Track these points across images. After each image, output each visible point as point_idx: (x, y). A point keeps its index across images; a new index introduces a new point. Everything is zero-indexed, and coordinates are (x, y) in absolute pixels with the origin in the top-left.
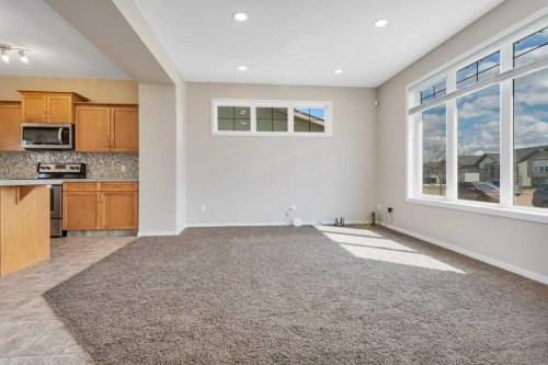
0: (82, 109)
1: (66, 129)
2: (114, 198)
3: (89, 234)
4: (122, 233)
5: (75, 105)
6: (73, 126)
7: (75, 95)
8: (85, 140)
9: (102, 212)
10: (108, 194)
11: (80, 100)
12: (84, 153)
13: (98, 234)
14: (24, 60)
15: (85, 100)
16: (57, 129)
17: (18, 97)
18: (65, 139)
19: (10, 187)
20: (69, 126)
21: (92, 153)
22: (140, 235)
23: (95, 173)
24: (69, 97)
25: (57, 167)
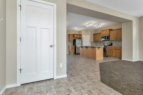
0: (111, 32)
1: (108, 36)
2: (116, 50)
3: (111, 57)
4: (118, 58)
5: (109, 31)
6: (109, 35)
7: (109, 29)
8: (112, 38)
9: (114, 53)
10: (115, 49)
11: (110, 30)
12: (111, 41)
13: (113, 58)
14: (101, 26)
15: (111, 30)
16: (106, 36)
17: (101, 32)
18: (108, 39)
19: (97, 47)
21: (113, 41)
22: (122, 59)
23: (113, 45)
24: (108, 30)
25: (107, 44)
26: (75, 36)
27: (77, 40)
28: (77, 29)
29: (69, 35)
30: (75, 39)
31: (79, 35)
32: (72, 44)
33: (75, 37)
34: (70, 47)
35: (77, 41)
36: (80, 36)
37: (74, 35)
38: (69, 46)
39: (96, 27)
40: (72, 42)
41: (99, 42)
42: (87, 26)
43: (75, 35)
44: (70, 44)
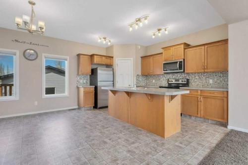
0: (189, 51)
1: (181, 62)
3: (193, 118)
5: (185, 49)
6: (184, 60)
7: (185, 44)
8: (190, 66)
11: (187, 46)
12: (188, 73)
13: (199, 119)
14: (166, 32)
15: (189, 45)
16: (177, 62)
17: (161, 51)
18: (180, 68)
20: (182, 60)
21: (192, 73)
22: (229, 128)
23: (193, 84)
24: (182, 46)
25: (176, 81)
26: (96, 60)
27: (99, 72)
28: (99, 41)
29: (79, 55)
30: (94, 67)
31: (107, 57)
32: (89, 82)
33: (95, 62)
34: (82, 90)
35: (102, 74)
36: (107, 61)
37: (92, 56)
38: (78, 88)
39: (153, 37)
40: (89, 77)
41: (154, 75)
42: (131, 29)
43: (95, 56)
44: (81, 81)
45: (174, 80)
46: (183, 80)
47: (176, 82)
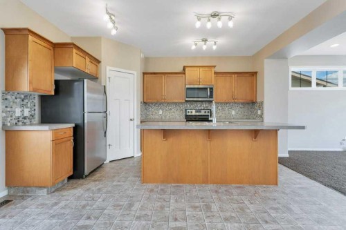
0: (219, 77)
1: (211, 89)
5: (214, 74)
20: (213, 87)
24: (213, 70)
25: (197, 112)
26: (76, 59)
31: (92, 59)
32: (36, 113)
33: (75, 65)
36: (92, 69)
43: (74, 51)
45: (194, 111)
46: (207, 111)
47: (197, 114)
